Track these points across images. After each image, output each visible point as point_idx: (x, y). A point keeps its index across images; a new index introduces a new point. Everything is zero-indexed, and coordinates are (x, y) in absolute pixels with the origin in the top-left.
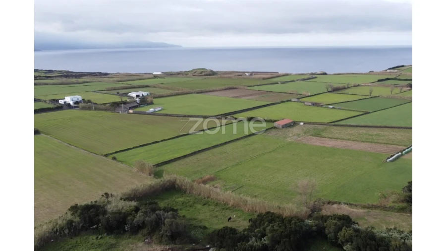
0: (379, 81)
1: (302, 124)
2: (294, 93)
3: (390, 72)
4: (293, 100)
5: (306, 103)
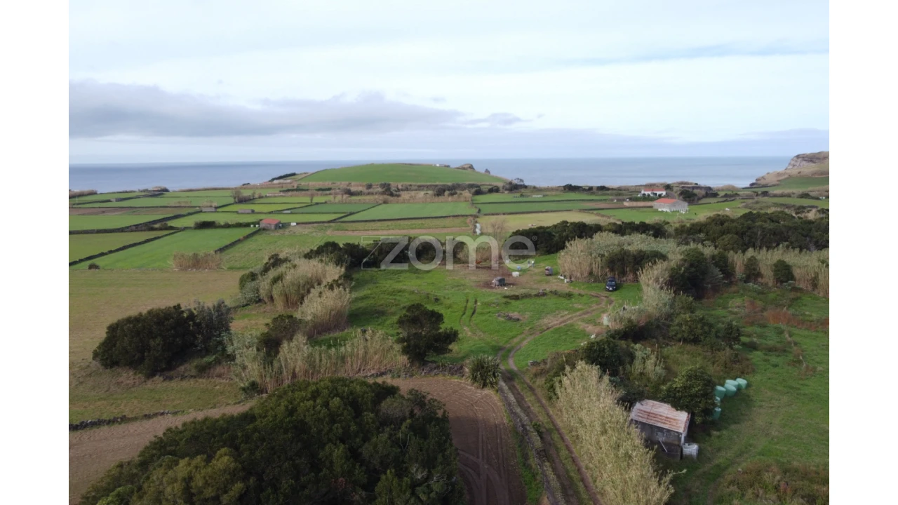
1: (294, 224)
4: (205, 210)
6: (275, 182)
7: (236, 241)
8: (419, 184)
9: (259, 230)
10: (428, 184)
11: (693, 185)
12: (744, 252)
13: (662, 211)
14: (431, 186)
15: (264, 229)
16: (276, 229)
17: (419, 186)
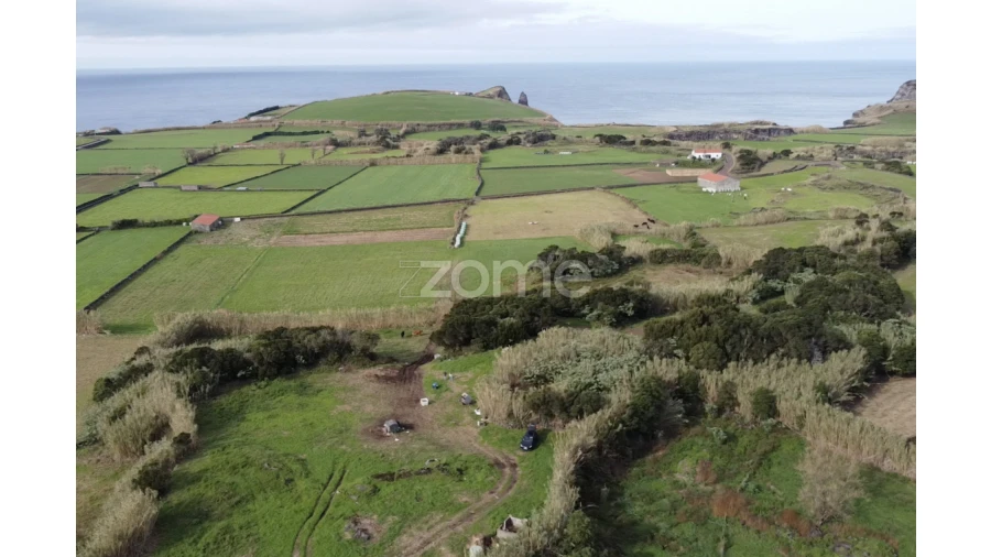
0: (255, 138)
1: (238, 220)
2: (119, 172)
3: (257, 122)
4: (142, 184)
5: (183, 188)
6: (253, 119)
7: (151, 262)
8: (429, 123)
9: (190, 234)
10: (442, 122)
11: (771, 126)
12: (721, 368)
13: (707, 192)
14: (444, 124)
15: (196, 232)
16: (212, 230)
17: (429, 126)
